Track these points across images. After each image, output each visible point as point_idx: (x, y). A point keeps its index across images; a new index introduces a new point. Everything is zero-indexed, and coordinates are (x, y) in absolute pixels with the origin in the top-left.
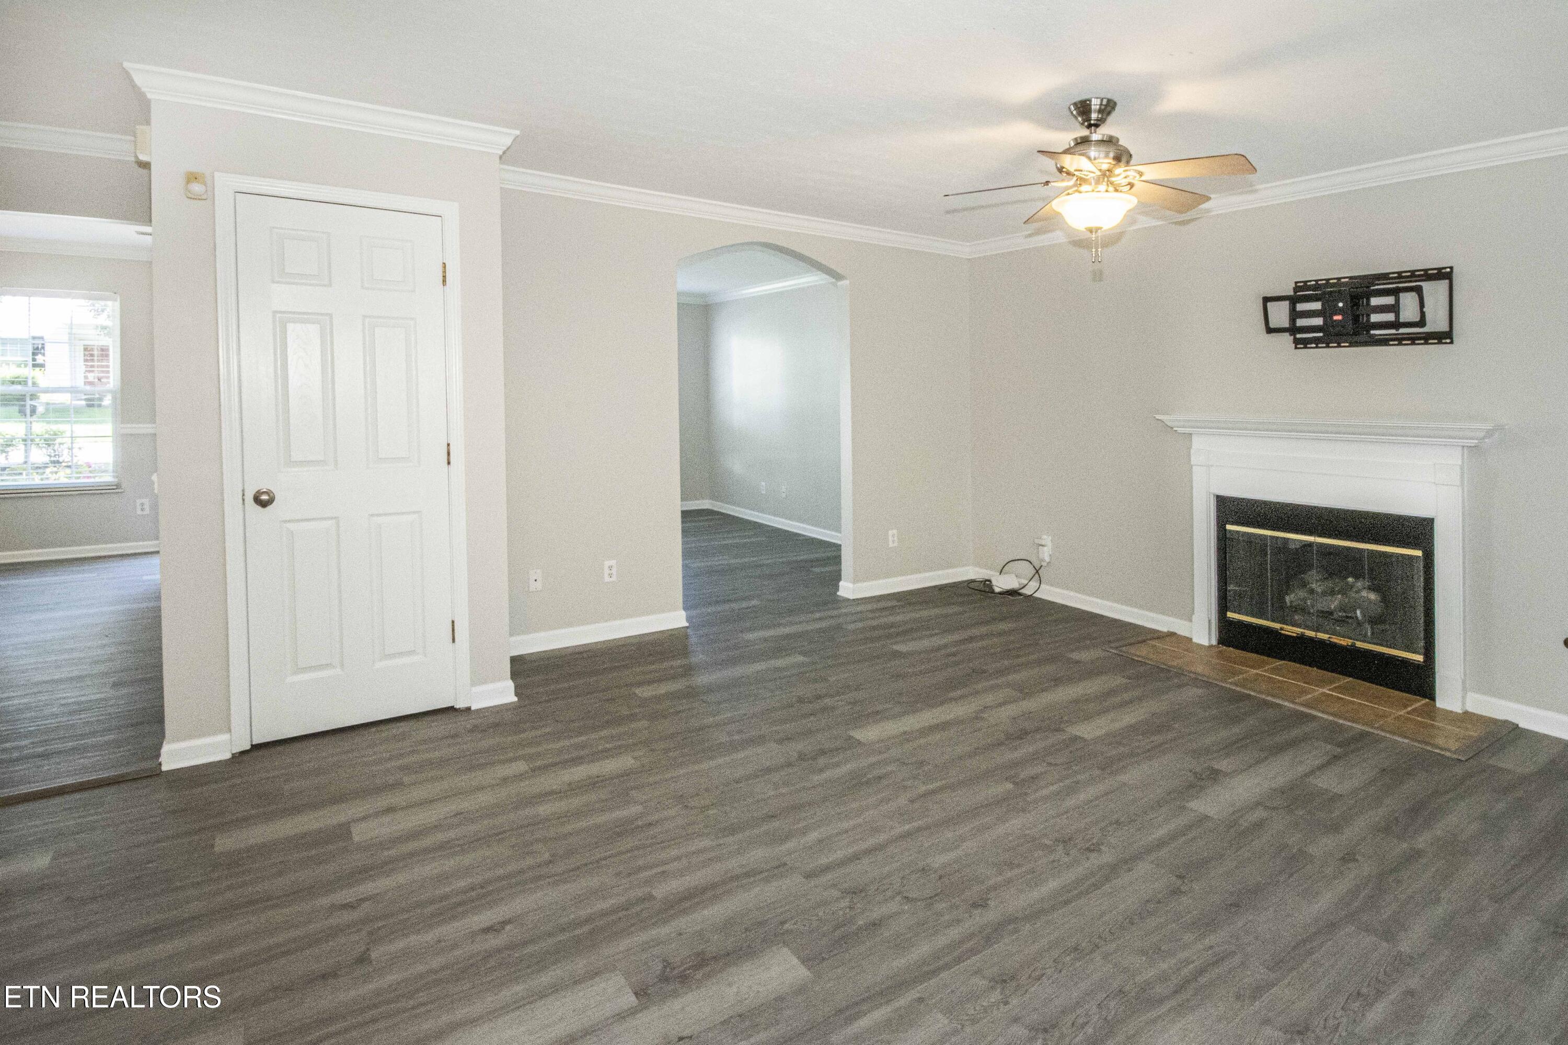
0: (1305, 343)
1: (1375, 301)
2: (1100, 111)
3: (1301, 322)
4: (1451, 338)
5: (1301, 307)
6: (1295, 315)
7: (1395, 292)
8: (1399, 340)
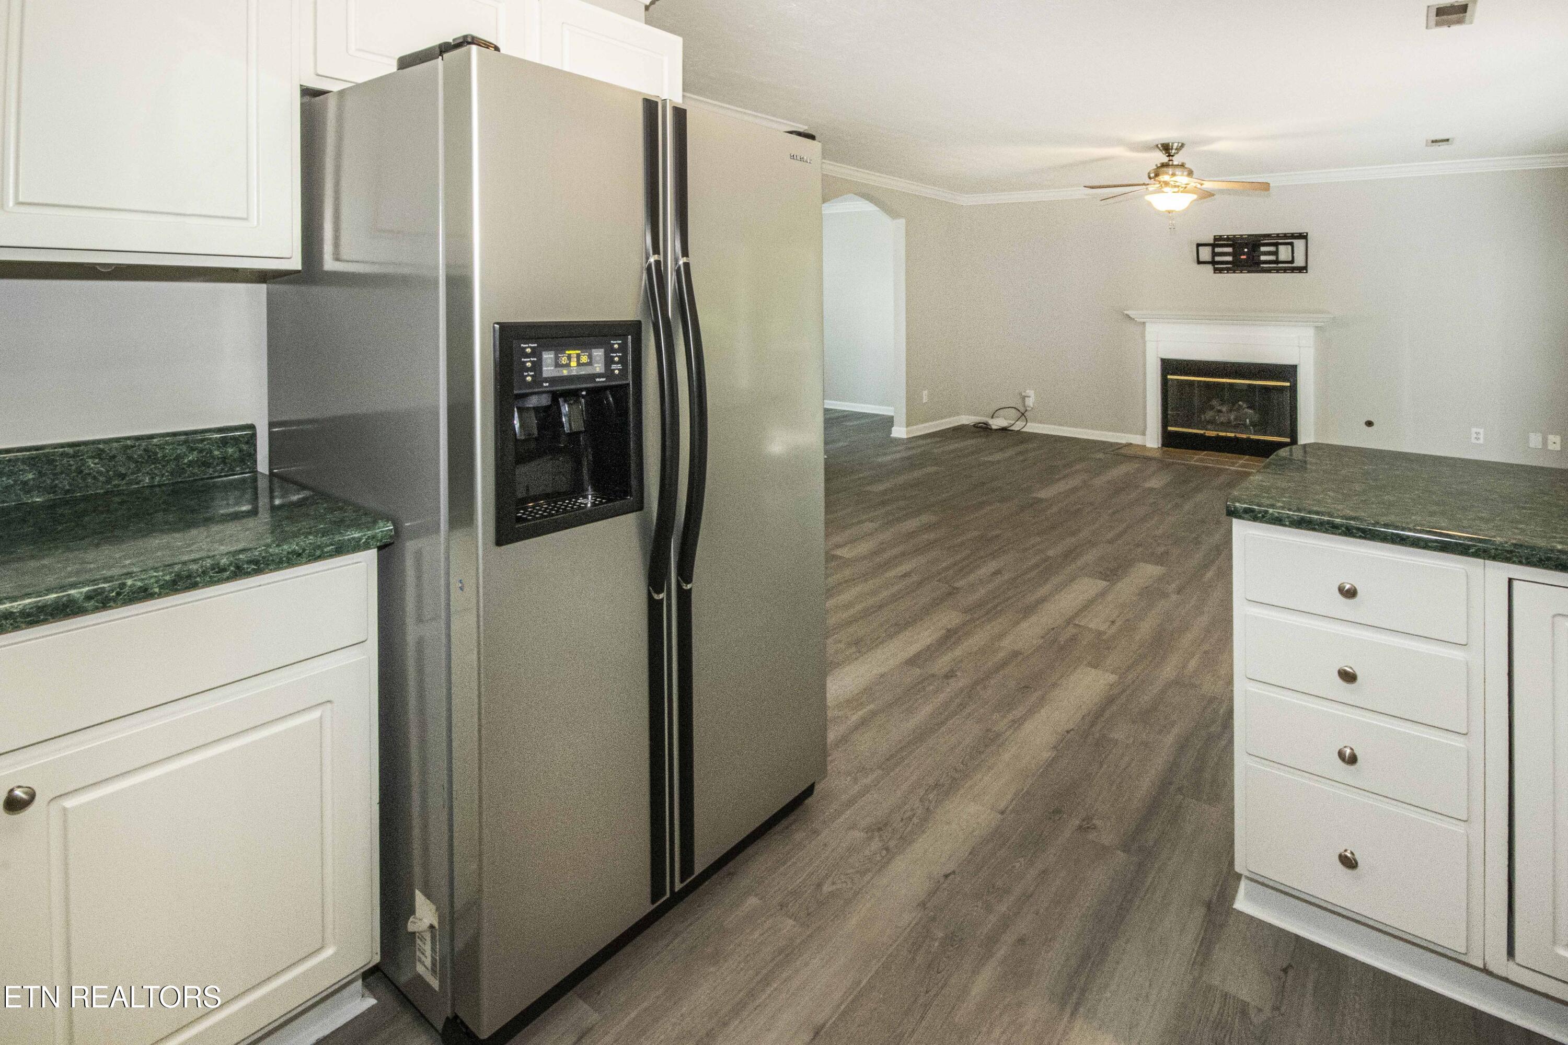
0: (1220, 271)
1: (1263, 249)
2: (1176, 149)
3: (1217, 259)
4: (1307, 270)
5: (1217, 250)
6: (1214, 254)
7: (1276, 245)
8: (1278, 270)
